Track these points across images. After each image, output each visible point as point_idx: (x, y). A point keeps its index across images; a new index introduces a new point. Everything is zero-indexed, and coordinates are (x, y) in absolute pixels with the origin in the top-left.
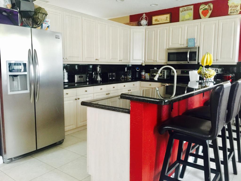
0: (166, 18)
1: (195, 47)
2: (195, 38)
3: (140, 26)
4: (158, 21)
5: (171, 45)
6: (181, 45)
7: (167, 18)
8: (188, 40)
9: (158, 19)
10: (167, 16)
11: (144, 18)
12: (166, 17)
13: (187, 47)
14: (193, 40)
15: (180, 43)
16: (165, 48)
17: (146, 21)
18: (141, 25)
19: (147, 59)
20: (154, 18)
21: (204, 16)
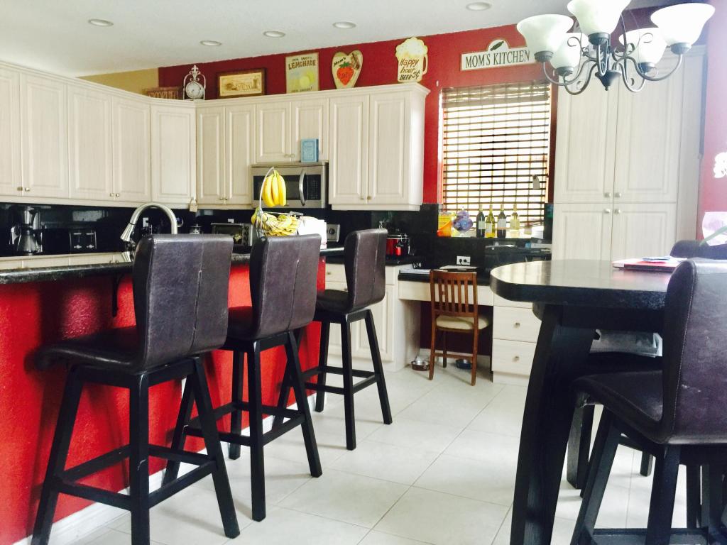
0: (253, 82)
1: (317, 164)
2: (317, 141)
3: (184, 101)
4: (233, 87)
5: (261, 155)
6: (286, 155)
7: (255, 81)
8: (302, 144)
9: (234, 84)
10: (257, 77)
11: (195, 77)
12: (253, 78)
13: (300, 161)
14: (312, 145)
15: (283, 151)
16: (248, 163)
17: (201, 86)
18: (187, 97)
19: (204, 195)
20: (223, 79)
21: (342, 82)
